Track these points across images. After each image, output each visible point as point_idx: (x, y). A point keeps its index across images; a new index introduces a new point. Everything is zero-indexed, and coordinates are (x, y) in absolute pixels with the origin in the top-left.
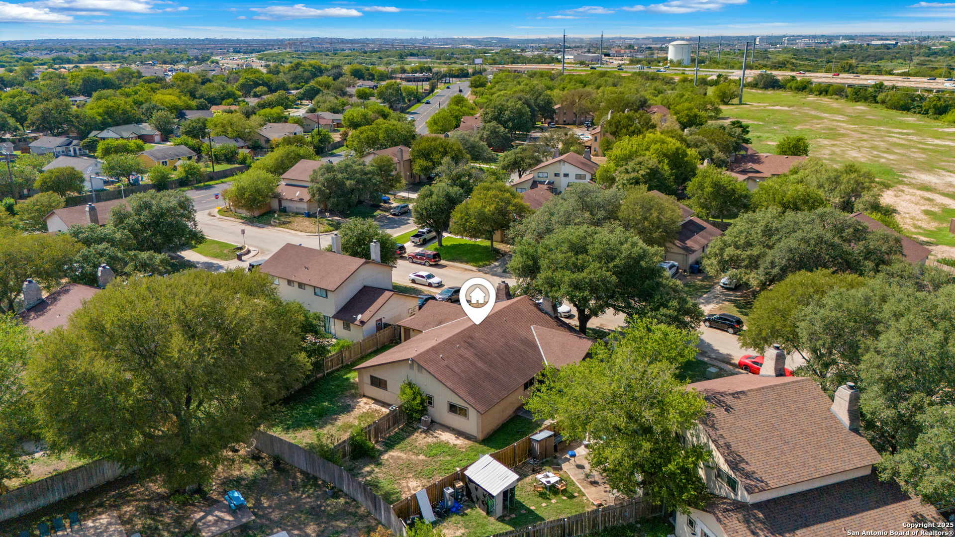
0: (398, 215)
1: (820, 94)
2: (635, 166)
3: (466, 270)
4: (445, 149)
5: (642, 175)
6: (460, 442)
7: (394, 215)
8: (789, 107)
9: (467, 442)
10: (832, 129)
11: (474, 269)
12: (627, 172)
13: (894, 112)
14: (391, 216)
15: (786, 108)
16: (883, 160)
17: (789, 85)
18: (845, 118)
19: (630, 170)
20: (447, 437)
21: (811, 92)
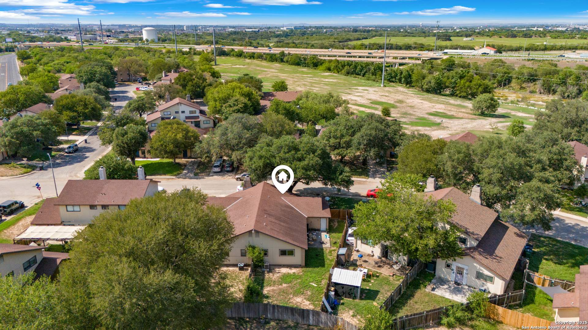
0: (72, 153)
1: (251, 58)
2: (234, 103)
3: (168, 179)
4: (85, 102)
5: (241, 108)
6: (294, 270)
7: (70, 153)
8: (244, 65)
9: (298, 269)
10: (276, 77)
11: (174, 177)
12: (230, 106)
13: (294, 66)
14: (66, 154)
15: (242, 66)
16: (315, 91)
17: (232, 53)
18: (276, 71)
19: (232, 105)
20: (284, 270)
21: (245, 57)
